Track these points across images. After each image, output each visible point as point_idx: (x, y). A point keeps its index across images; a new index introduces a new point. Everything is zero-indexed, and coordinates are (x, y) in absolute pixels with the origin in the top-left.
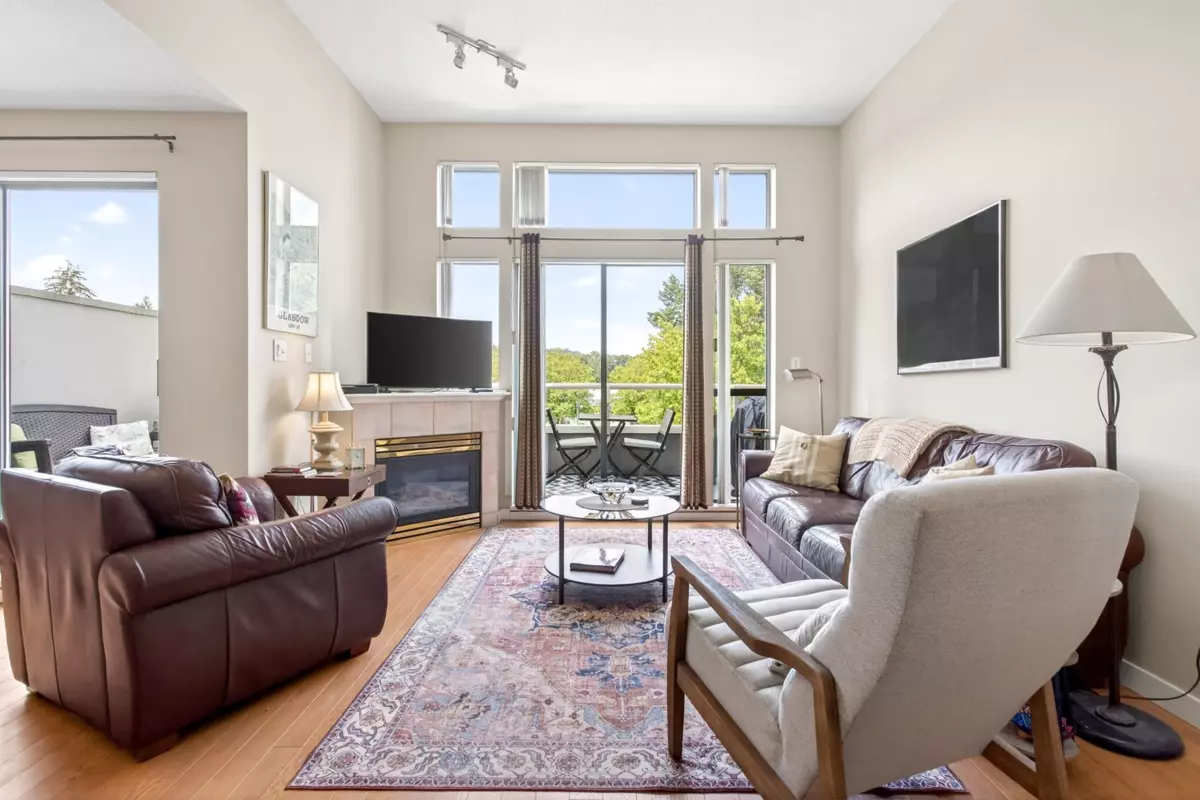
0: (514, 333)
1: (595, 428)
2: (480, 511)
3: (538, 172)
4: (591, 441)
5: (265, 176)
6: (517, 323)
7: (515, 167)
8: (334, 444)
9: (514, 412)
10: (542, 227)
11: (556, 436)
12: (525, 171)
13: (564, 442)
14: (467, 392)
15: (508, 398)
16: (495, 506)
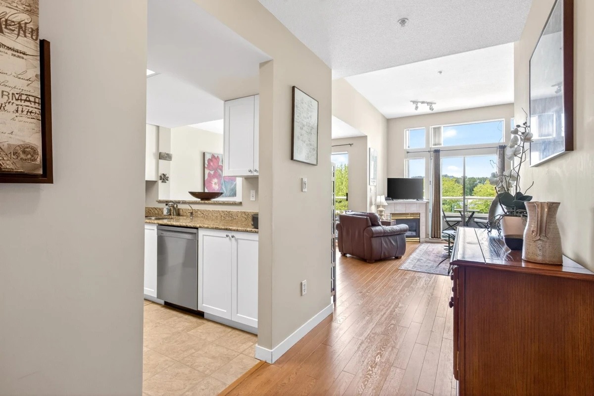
0: (431, 181)
1: (461, 215)
2: (419, 237)
3: (439, 128)
4: (460, 219)
5: (370, 149)
6: (432, 178)
7: (430, 127)
8: (383, 214)
9: (431, 207)
10: (440, 146)
11: (445, 217)
12: (435, 129)
13: (448, 219)
14: (415, 200)
15: (428, 202)
16: (424, 237)
